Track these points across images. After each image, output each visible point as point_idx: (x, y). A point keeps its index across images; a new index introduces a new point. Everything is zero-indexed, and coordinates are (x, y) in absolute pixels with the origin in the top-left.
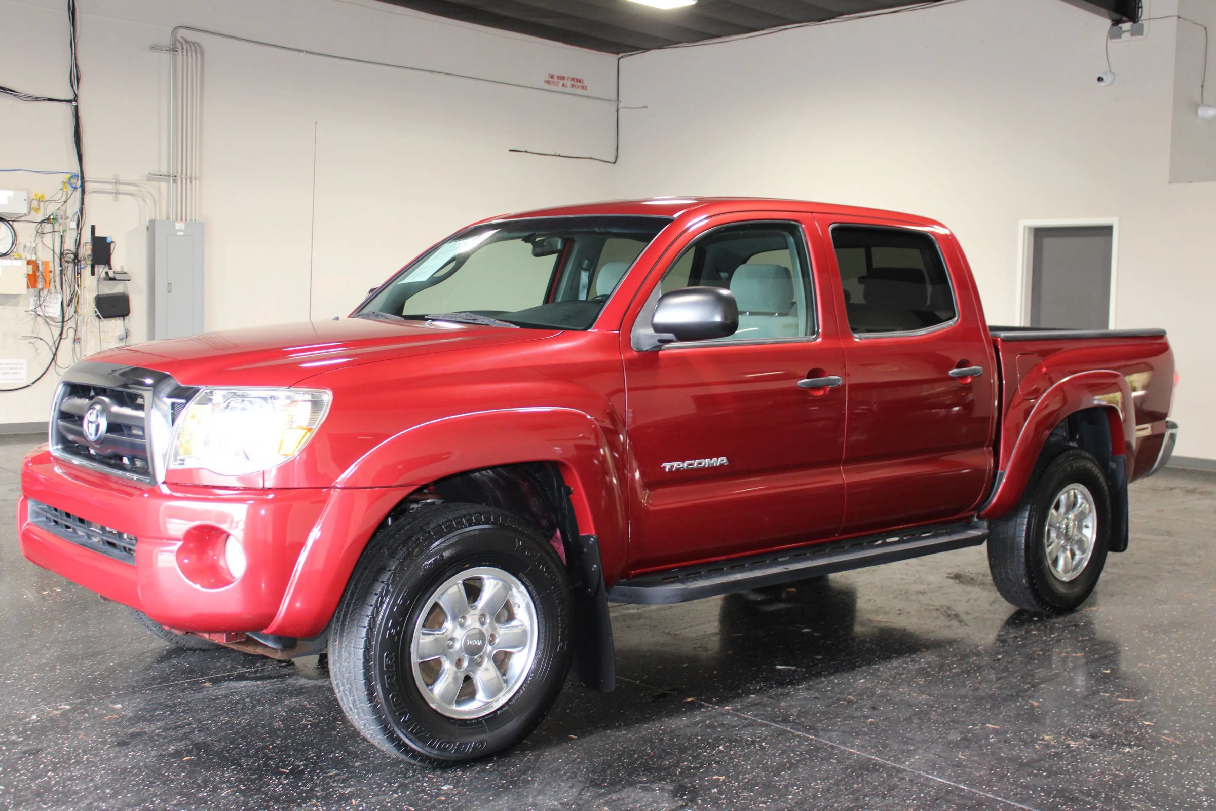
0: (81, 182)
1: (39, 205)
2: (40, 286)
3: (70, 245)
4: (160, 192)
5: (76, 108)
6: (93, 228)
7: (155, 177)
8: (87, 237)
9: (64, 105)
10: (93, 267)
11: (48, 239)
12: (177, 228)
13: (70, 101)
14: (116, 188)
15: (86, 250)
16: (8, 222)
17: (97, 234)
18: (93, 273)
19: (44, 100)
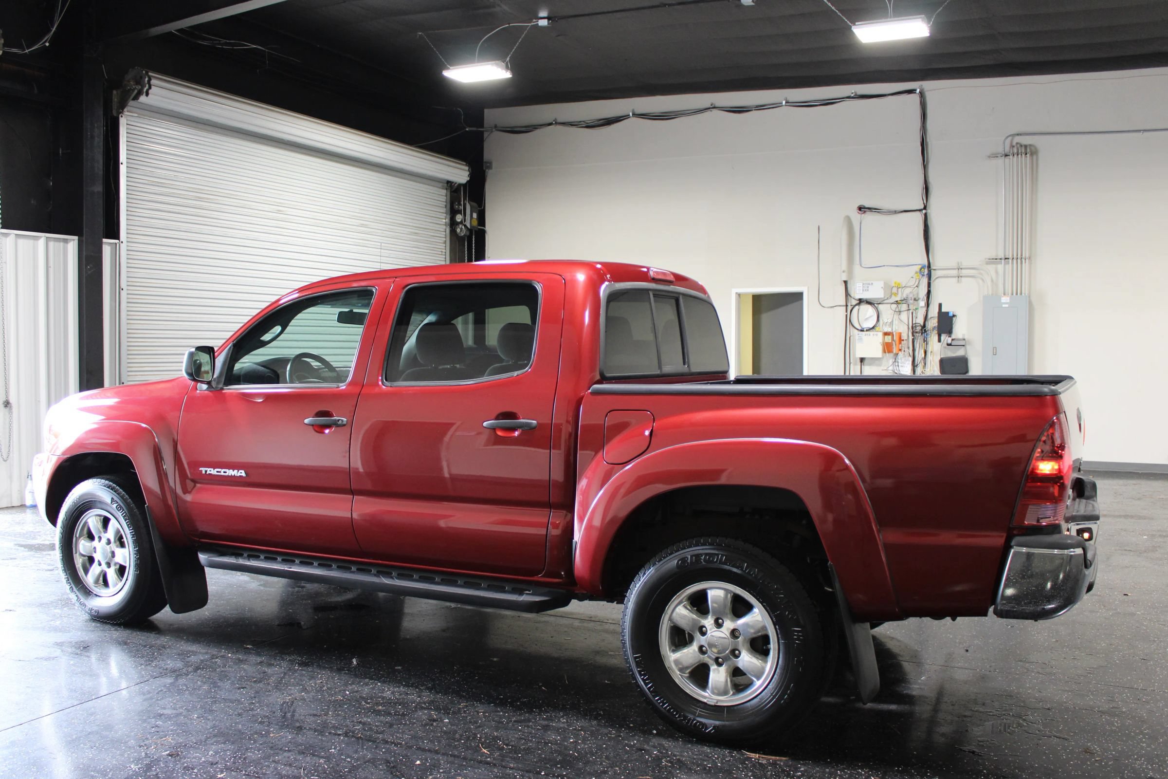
0: (928, 270)
1: (898, 291)
2: (895, 351)
3: (920, 320)
4: (997, 272)
5: (926, 215)
6: (940, 305)
7: (995, 260)
8: (934, 312)
9: (918, 213)
10: (939, 336)
11: (904, 316)
12: (1002, 301)
13: (920, 210)
14: (959, 272)
15: (933, 323)
16: (874, 304)
17: (943, 310)
18: (939, 341)
19: (902, 212)
